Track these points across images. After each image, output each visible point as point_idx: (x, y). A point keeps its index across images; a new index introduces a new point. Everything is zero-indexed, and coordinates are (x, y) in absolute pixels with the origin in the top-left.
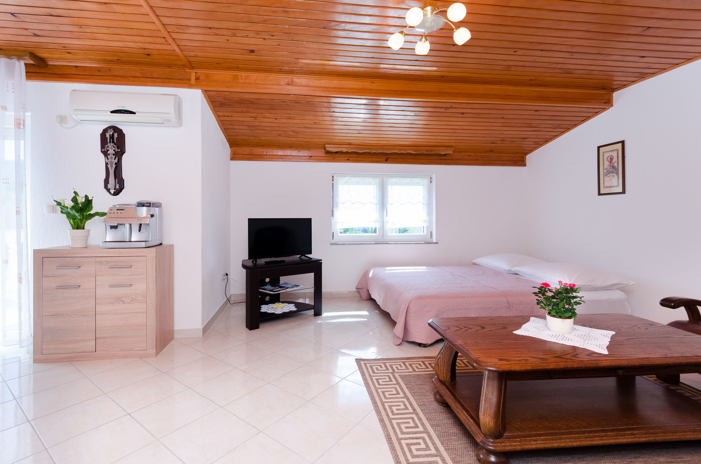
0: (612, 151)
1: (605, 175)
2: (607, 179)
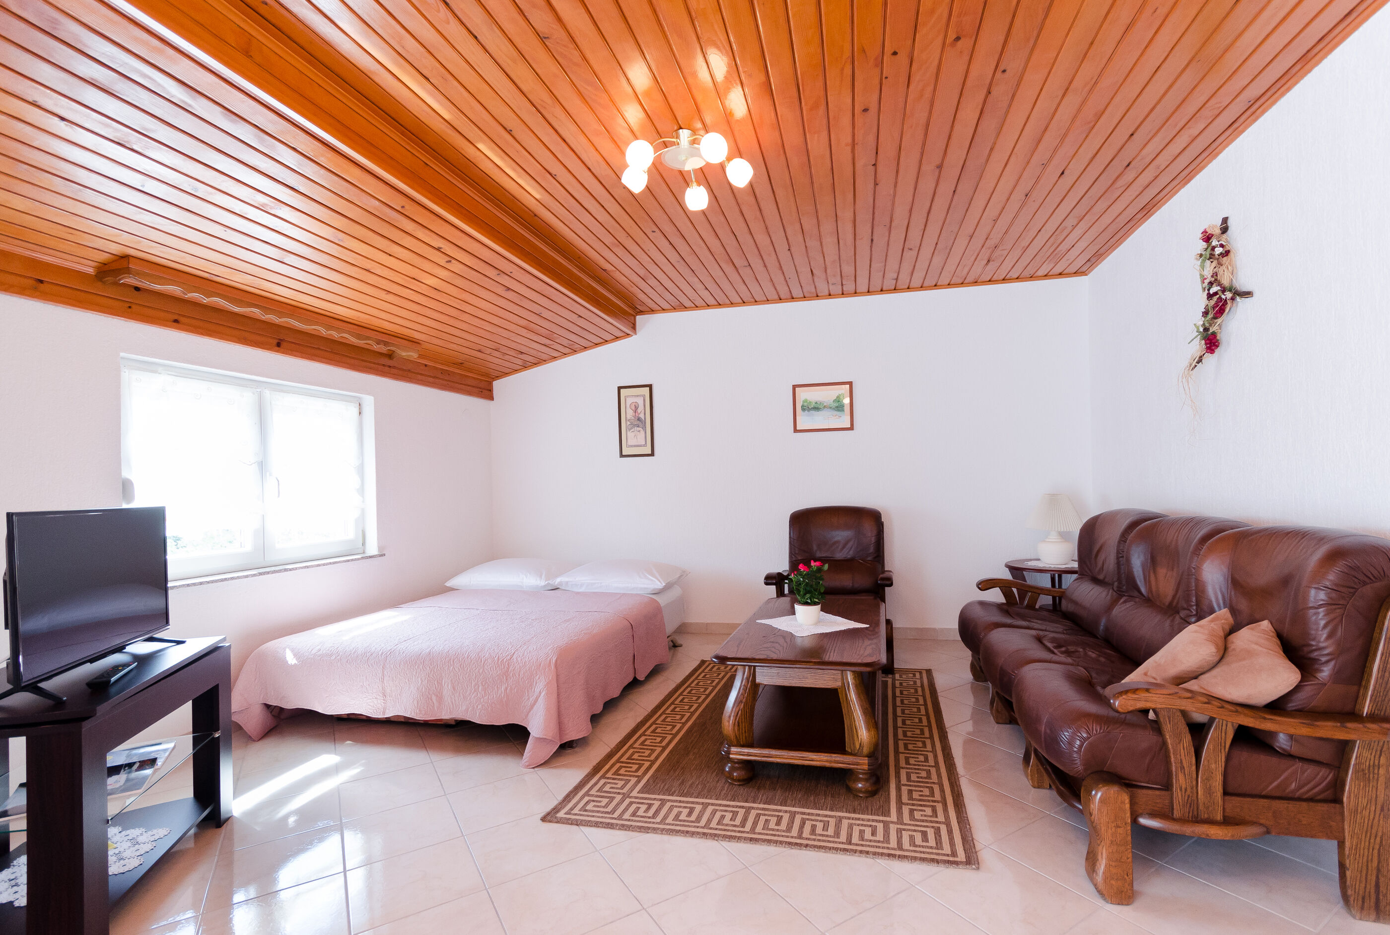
1: (628, 429)
2: (630, 434)
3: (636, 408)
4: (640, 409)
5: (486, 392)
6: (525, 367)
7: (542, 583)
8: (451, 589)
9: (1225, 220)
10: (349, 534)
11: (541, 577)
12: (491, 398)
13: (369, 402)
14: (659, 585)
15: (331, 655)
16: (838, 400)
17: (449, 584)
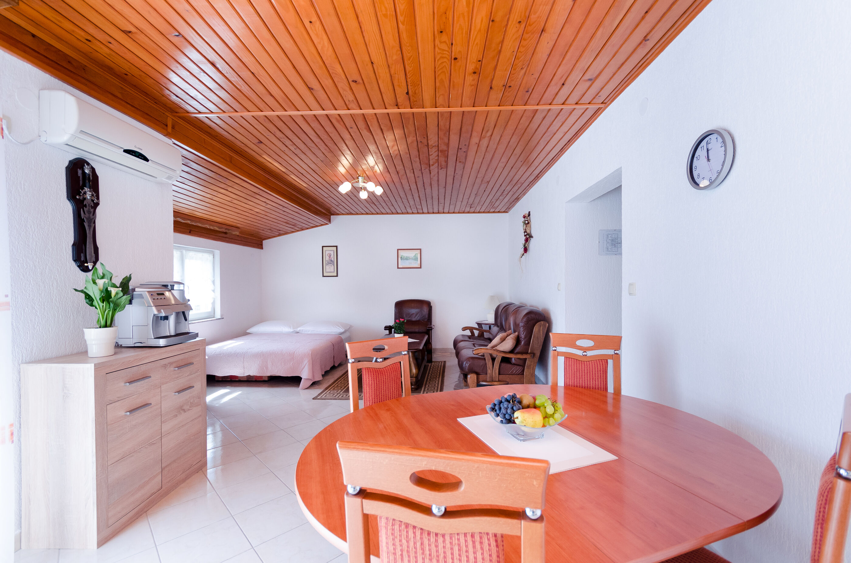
1: (326, 265)
2: (327, 267)
3: (330, 256)
4: (332, 256)
5: (260, 246)
6: (280, 235)
7: (292, 330)
8: (249, 334)
9: (529, 212)
10: (209, 309)
11: (291, 328)
12: (262, 248)
13: (217, 252)
14: (342, 330)
15: (221, 354)
16: (415, 256)
17: (248, 331)
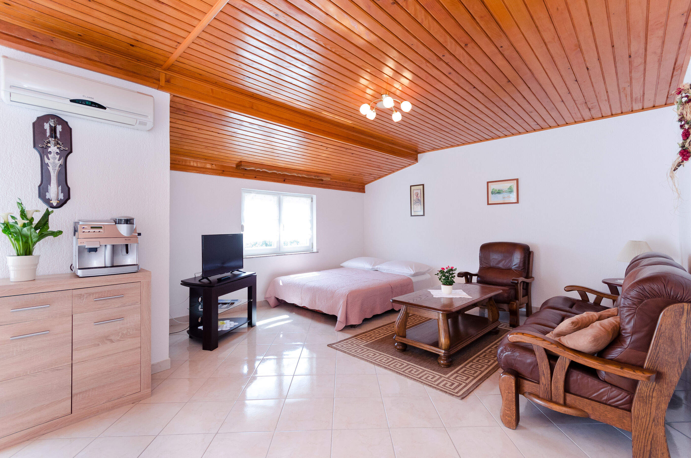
0: (418, 189)
1: (414, 204)
2: (415, 206)
3: (417, 195)
4: (419, 195)
5: (362, 190)
6: (375, 179)
7: (371, 267)
8: (342, 267)
10: (308, 244)
11: (371, 265)
12: (364, 192)
13: (315, 197)
16: (510, 188)
17: (341, 265)
